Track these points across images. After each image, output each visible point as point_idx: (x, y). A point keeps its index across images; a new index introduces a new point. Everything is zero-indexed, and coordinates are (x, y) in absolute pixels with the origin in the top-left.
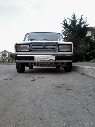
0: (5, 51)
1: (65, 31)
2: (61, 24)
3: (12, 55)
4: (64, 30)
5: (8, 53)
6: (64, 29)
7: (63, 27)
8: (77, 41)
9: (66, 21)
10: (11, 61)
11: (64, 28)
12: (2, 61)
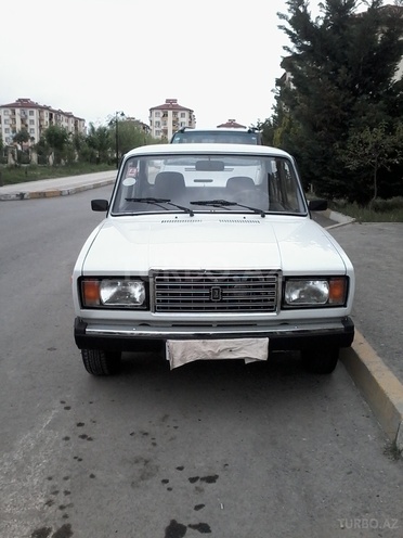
0: (24, 104)
1: (295, 50)
2: (282, 16)
3: (56, 136)
4: (291, 45)
5: (35, 111)
6: (294, 41)
7: (288, 32)
8: (347, 108)
9: (305, 8)
10: (51, 159)
11: (293, 38)
12: (13, 162)
